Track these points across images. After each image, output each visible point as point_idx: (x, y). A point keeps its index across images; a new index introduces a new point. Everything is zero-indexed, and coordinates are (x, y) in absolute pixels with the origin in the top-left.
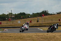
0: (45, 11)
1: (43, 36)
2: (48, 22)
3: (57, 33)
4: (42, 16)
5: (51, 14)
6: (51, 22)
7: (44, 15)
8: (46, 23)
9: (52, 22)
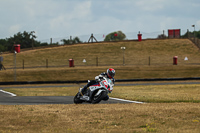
0: (25, 33)
1: (16, 114)
2: (35, 69)
3: (64, 105)
4: (16, 49)
5: (45, 45)
6: (43, 69)
7: (22, 48)
8: (26, 74)
9: (48, 69)
